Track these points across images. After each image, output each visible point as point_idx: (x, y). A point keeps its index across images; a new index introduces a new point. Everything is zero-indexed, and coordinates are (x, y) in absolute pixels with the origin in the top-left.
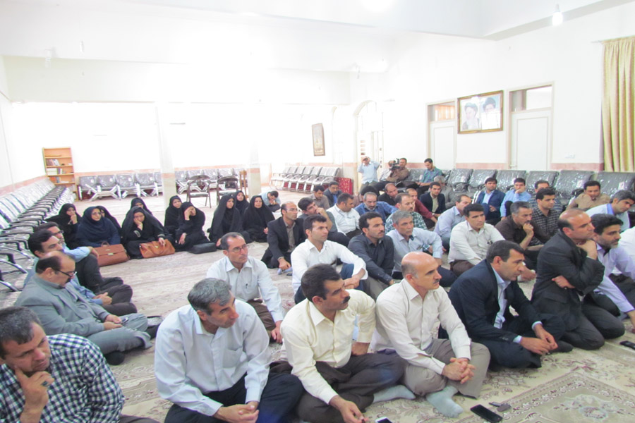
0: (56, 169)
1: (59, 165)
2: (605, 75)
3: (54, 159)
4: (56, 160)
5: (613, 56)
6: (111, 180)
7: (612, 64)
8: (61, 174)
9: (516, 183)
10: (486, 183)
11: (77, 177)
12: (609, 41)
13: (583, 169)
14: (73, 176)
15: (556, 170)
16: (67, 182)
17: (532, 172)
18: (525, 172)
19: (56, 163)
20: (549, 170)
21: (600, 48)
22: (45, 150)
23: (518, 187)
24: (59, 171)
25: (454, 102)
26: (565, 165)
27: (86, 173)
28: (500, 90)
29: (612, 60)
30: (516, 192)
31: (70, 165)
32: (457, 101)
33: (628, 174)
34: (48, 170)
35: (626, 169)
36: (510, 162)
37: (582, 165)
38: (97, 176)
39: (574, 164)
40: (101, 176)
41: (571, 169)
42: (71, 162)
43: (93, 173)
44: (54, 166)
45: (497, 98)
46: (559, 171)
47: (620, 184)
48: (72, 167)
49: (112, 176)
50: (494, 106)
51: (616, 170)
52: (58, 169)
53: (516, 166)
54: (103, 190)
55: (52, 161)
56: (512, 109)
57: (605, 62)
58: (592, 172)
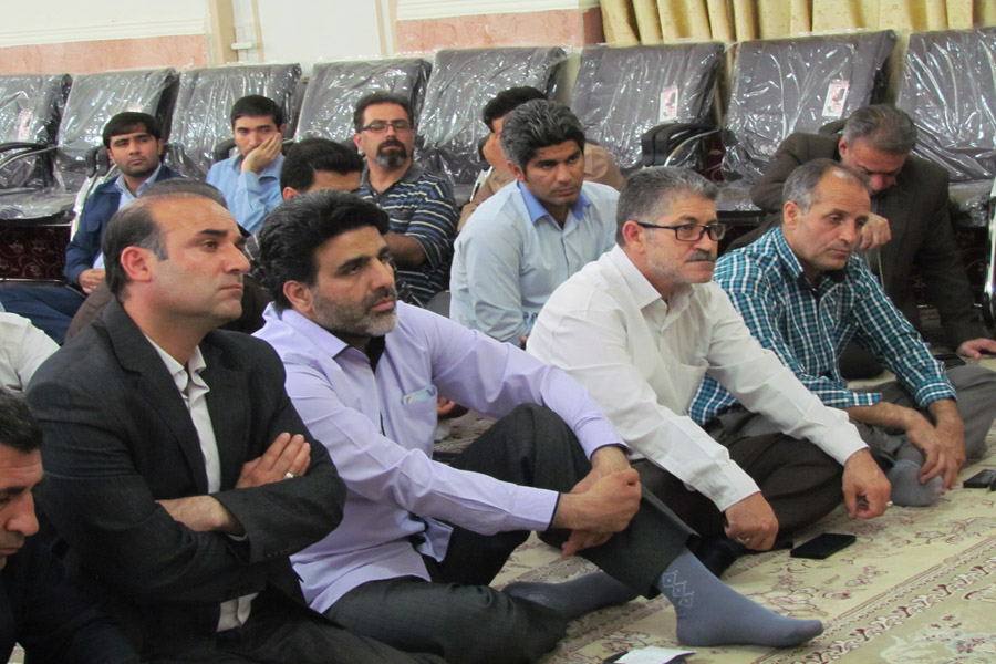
9: (241, 123)
10: (107, 142)
13: (523, 43)
15: (417, 54)
17: (322, 71)
18: (296, 69)
20: (394, 54)
23: (251, 137)
26: (449, 25)
30: (246, 164)
33: (689, 48)
35: (683, 30)
36: (228, 29)
37: (516, 21)
39: (483, 18)
41: (479, 44)
46: (431, 56)
47: (665, 98)
51: (648, 38)
53: (259, 47)
58: (557, 52)
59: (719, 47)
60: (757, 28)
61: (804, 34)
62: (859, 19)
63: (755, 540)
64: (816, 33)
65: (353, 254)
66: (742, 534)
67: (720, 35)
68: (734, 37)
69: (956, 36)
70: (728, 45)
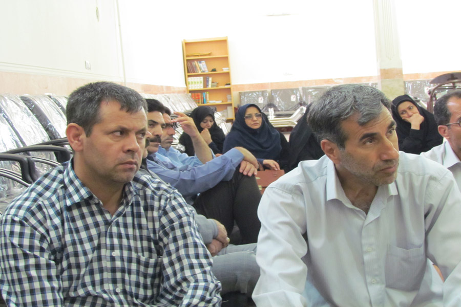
0: (201, 79)
1: (207, 72)
3: (200, 60)
4: (203, 63)
6: (293, 98)
8: (210, 87)
11: (235, 93)
14: (229, 89)
16: (219, 102)
19: (203, 67)
22: (187, 44)
24: (206, 83)
27: (252, 85)
31: (225, 70)
34: (190, 79)
38: (269, 90)
40: (275, 91)
42: (227, 65)
43: (262, 85)
44: (200, 73)
48: (228, 74)
49: (293, 91)
52: (206, 77)
54: (278, 116)
55: (196, 63)
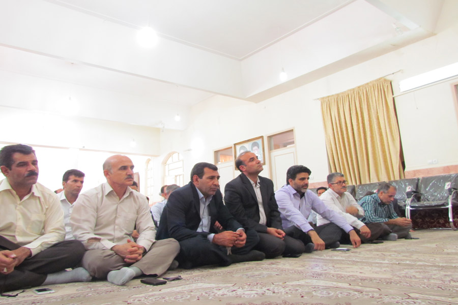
2: (324, 119)
5: (327, 107)
7: (327, 113)
12: (323, 98)
21: (319, 103)
25: (231, 148)
28: (261, 135)
29: (327, 109)
32: (233, 146)
45: (259, 142)
50: (258, 147)
56: (270, 149)
57: (323, 111)
59: (354, 186)
60: (360, 182)
61: (369, 183)
62: (378, 179)
63: (367, 234)
64: (371, 182)
65: (303, 177)
66: (363, 233)
67: (354, 184)
68: (356, 184)
69: (397, 181)
70: (355, 185)
